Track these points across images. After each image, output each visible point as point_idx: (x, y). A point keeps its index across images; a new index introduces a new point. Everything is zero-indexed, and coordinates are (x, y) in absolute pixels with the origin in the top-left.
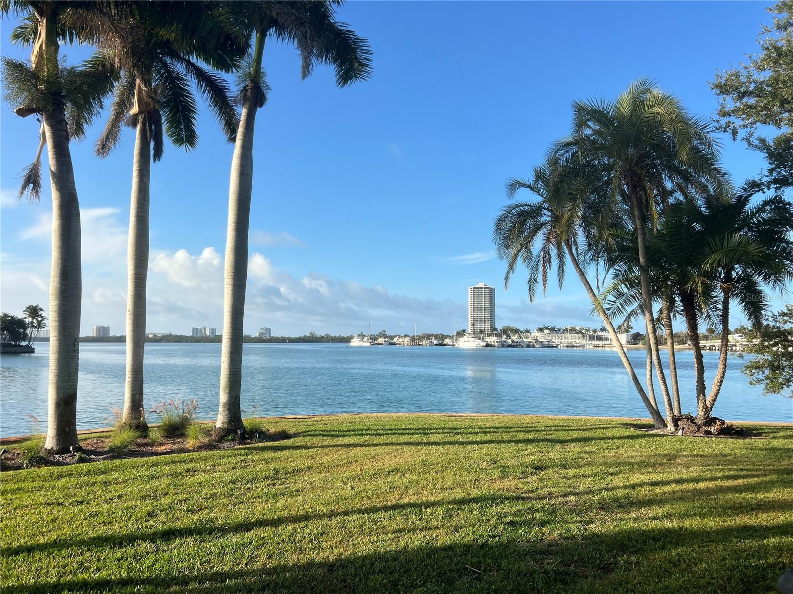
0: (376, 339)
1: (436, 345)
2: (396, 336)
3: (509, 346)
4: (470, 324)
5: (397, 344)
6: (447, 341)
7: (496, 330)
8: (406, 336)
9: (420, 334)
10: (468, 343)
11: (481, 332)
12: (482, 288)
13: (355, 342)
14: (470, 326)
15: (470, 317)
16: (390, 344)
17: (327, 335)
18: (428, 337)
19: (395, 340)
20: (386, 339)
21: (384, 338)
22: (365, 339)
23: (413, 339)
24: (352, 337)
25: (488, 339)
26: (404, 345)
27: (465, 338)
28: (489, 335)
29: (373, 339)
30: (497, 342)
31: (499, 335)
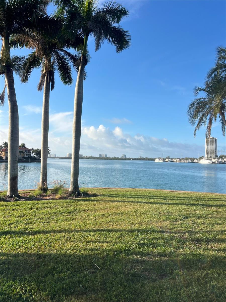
0: (165, 160)
1: (190, 162)
2: (173, 158)
3: (223, 163)
4: (206, 154)
5: (174, 162)
6: (195, 161)
7: (217, 156)
8: (178, 158)
9: (184, 158)
10: (204, 162)
11: (211, 157)
12: (211, 139)
13: (157, 161)
14: (206, 155)
15: (206, 151)
16: (171, 162)
17: (146, 158)
18: (187, 159)
19: (173, 160)
20: (169, 160)
21: (169, 159)
22: (161, 159)
23: (180, 160)
24: (156, 159)
25: (213, 160)
26: (177, 162)
27: (203, 160)
28: (214, 158)
29: (164, 159)
30: (217, 161)
31: (218, 159)
